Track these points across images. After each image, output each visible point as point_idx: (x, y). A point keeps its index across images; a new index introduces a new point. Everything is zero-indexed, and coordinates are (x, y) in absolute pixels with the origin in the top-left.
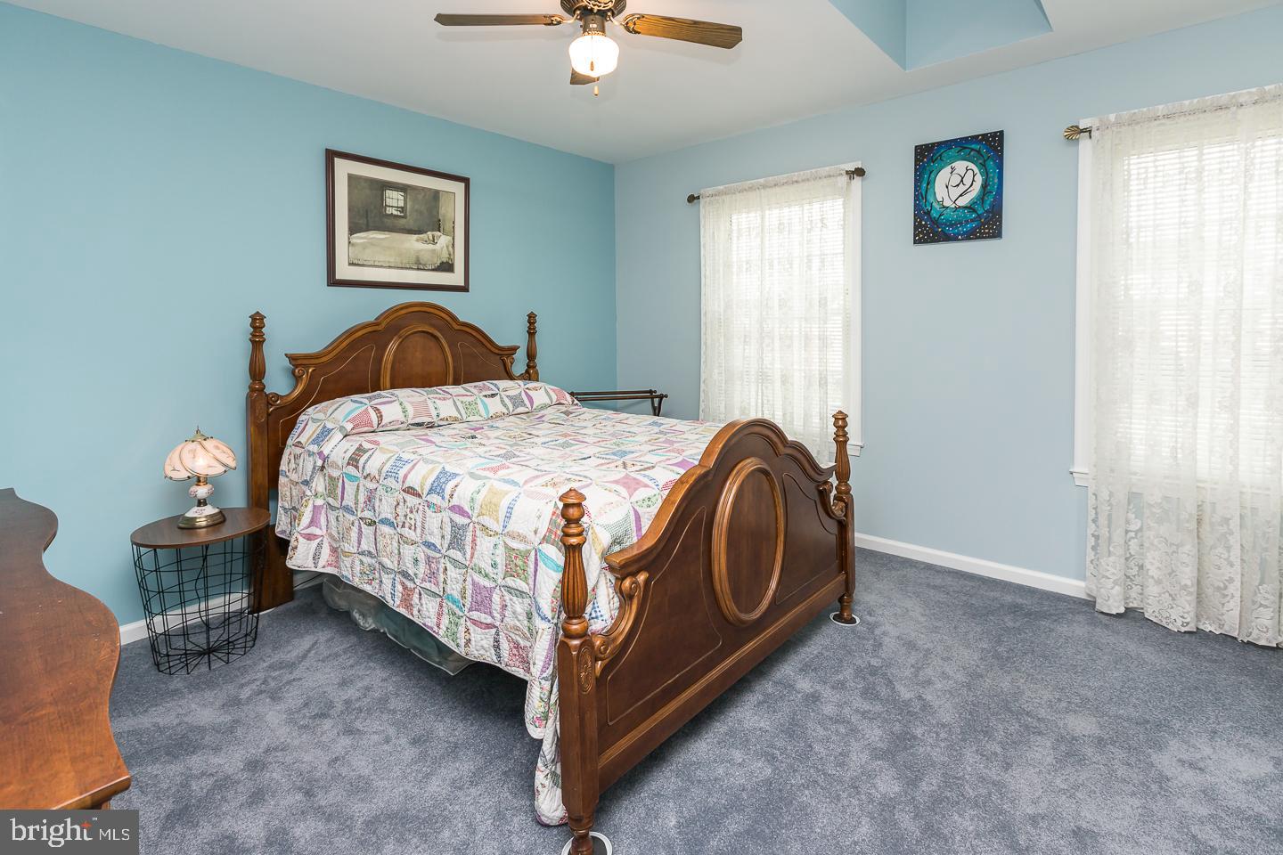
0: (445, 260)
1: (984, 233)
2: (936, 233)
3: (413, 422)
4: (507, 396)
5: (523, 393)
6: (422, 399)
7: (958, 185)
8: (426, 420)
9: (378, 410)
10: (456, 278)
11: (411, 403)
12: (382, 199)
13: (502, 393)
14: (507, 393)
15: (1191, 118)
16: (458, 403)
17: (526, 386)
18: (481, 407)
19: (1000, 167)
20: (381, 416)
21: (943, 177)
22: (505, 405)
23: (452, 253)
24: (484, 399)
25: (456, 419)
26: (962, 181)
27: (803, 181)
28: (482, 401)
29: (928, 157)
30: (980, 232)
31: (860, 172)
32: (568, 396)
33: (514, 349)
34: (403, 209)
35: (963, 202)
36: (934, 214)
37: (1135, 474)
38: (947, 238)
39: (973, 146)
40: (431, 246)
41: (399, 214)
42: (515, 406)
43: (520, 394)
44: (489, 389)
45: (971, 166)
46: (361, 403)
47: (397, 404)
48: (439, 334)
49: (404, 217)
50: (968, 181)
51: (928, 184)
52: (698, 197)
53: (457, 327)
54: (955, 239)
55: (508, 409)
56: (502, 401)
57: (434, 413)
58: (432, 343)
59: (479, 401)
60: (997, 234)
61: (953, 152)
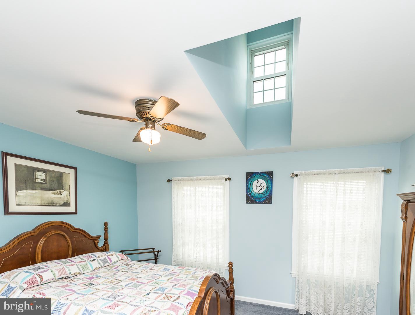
0: (66, 202)
1: (267, 202)
2: (253, 201)
3: (58, 278)
4: (100, 260)
5: (107, 258)
6: (62, 266)
7: (259, 186)
8: (64, 276)
9: (40, 275)
10: (72, 209)
11: (57, 269)
12: (34, 175)
13: (98, 259)
14: (100, 258)
15: (323, 175)
16: (79, 266)
17: (108, 254)
18: (89, 266)
19: (272, 182)
20: (42, 278)
21: (255, 183)
22: (100, 264)
23: (69, 198)
24: (90, 262)
25: (79, 273)
26: (261, 185)
27: (210, 179)
28: (89, 263)
29: (250, 176)
30: (266, 202)
31: (229, 179)
32: (125, 256)
33: (99, 237)
34: (44, 180)
35: (261, 192)
36: (252, 195)
37: (308, 274)
38: (256, 203)
39: (264, 175)
40: (59, 196)
41: (43, 182)
42: (104, 263)
43: (106, 258)
44: (92, 257)
45: (263, 181)
46: (30, 273)
47: (50, 271)
48: (64, 234)
49: (46, 183)
50: (262, 185)
51: (250, 185)
52: (171, 181)
53: (73, 230)
54: (259, 203)
55: (101, 265)
56: (98, 262)
57: (68, 272)
58: (62, 238)
59: (88, 264)
60: (271, 203)
61: (258, 176)
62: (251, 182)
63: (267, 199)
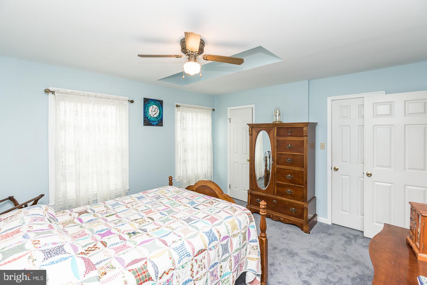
1: (160, 125)
2: (149, 123)
7: (154, 111)
19: (162, 109)
21: (151, 108)
29: (147, 102)
31: (132, 101)
35: (155, 116)
36: (149, 118)
38: (152, 125)
39: (157, 102)
45: (157, 107)
50: (156, 110)
51: (147, 109)
54: (153, 125)
60: (162, 126)
61: (153, 102)
62: (148, 106)
63: (159, 123)
